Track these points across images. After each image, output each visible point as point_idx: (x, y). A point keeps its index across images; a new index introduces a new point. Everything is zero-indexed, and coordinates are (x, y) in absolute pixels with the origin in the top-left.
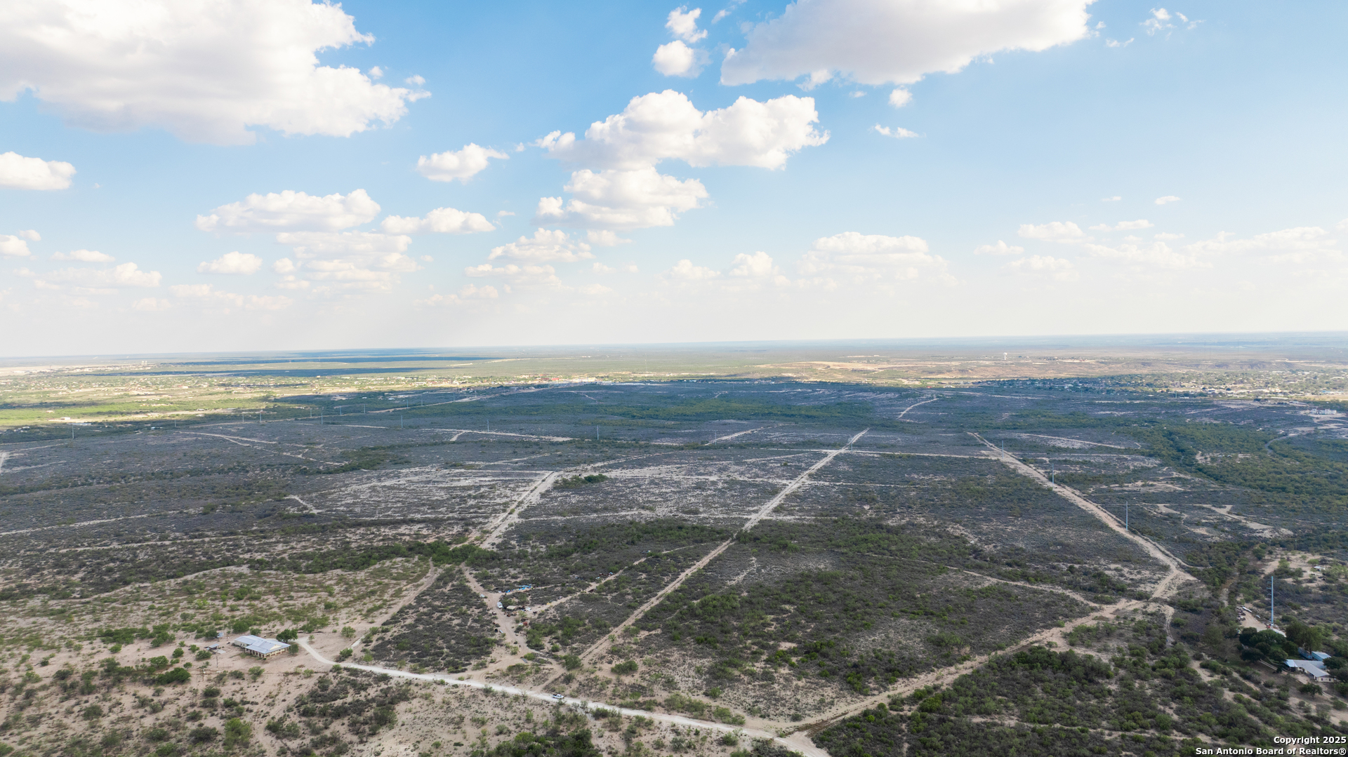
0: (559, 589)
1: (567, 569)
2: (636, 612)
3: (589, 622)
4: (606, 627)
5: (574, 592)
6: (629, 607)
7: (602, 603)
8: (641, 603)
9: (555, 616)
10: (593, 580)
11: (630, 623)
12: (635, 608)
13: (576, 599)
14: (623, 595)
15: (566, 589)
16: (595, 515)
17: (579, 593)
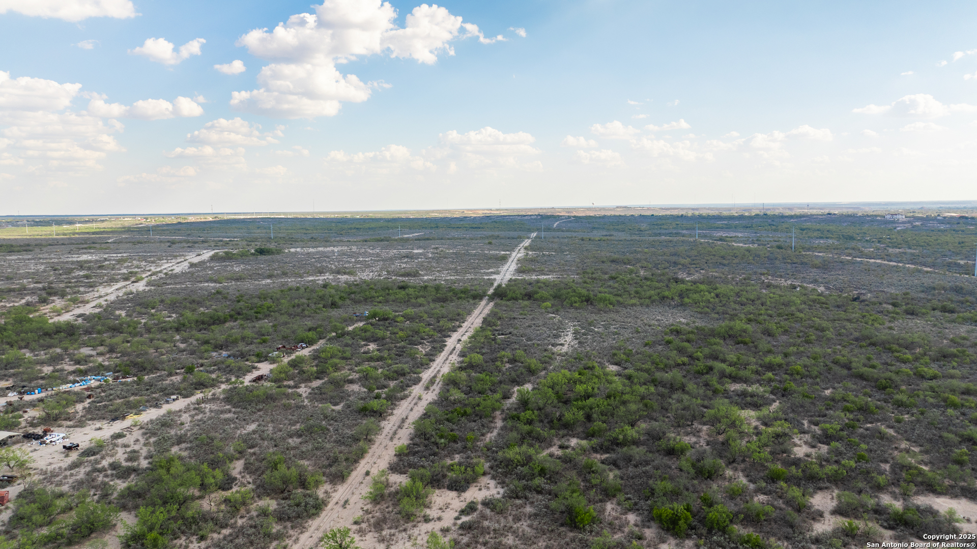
0: (177, 379)
1: (206, 342)
2: (388, 425)
3: (247, 468)
4: (303, 484)
5: (214, 384)
6: (365, 412)
7: (286, 407)
8: (393, 399)
9: (133, 456)
10: (262, 358)
11: (383, 464)
12: (380, 415)
13: (214, 399)
14: (337, 384)
15: (192, 378)
16: (269, 281)
17: (223, 386)
